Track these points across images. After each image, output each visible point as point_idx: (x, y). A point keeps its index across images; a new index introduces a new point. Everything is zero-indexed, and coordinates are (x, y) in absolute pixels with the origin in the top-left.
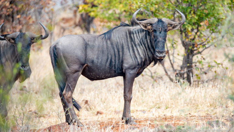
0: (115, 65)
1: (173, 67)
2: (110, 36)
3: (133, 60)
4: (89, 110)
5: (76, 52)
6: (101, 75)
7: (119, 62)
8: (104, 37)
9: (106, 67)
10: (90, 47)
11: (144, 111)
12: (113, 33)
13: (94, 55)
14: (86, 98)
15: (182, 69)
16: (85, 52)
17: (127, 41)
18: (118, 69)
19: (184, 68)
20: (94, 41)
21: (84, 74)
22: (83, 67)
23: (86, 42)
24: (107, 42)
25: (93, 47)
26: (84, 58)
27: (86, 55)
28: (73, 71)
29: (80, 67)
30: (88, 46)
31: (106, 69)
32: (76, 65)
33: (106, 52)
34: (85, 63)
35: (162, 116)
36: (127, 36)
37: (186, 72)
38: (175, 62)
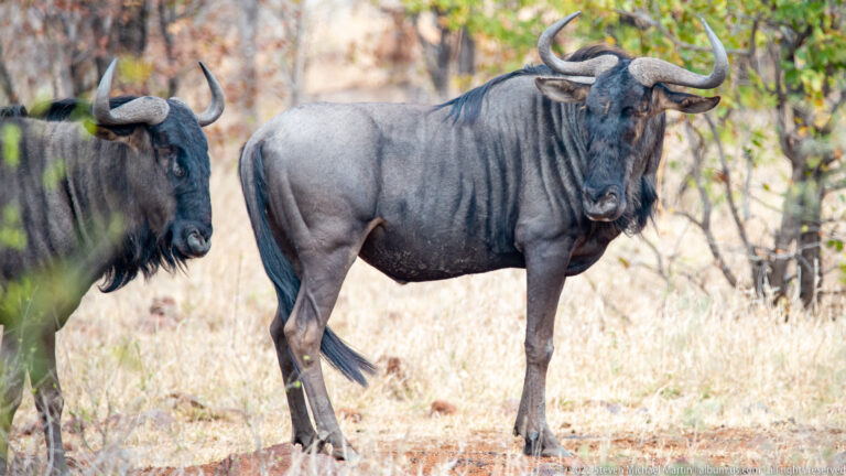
0: (488, 220)
1: (743, 235)
2: (477, 112)
3: (550, 205)
4: (404, 395)
5: (340, 169)
6: (433, 258)
7: (503, 210)
8: (452, 112)
9: (455, 229)
10: (395, 153)
11: (611, 406)
12: (488, 101)
13: (410, 181)
14: (394, 349)
15: (780, 245)
16: (374, 170)
17: (535, 131)
18: (498, 237)
19: (789, 242)
20: (412, 129)
21: (369, 254)
22: (364, 227)
23: (381, 135)
24: (460, 132)
25: (404, 153)
26: (371, 191)
27: (378, 184)
28: (324, 244)
29: (354, 228)
30: (387, 148)
31: (454, 235)
32: (338, 219)
33: (454, 171)
34: (374, 213)
35: (681, 426)
36: (535, 113)
37: (796, 256)
38: (753, 217)
